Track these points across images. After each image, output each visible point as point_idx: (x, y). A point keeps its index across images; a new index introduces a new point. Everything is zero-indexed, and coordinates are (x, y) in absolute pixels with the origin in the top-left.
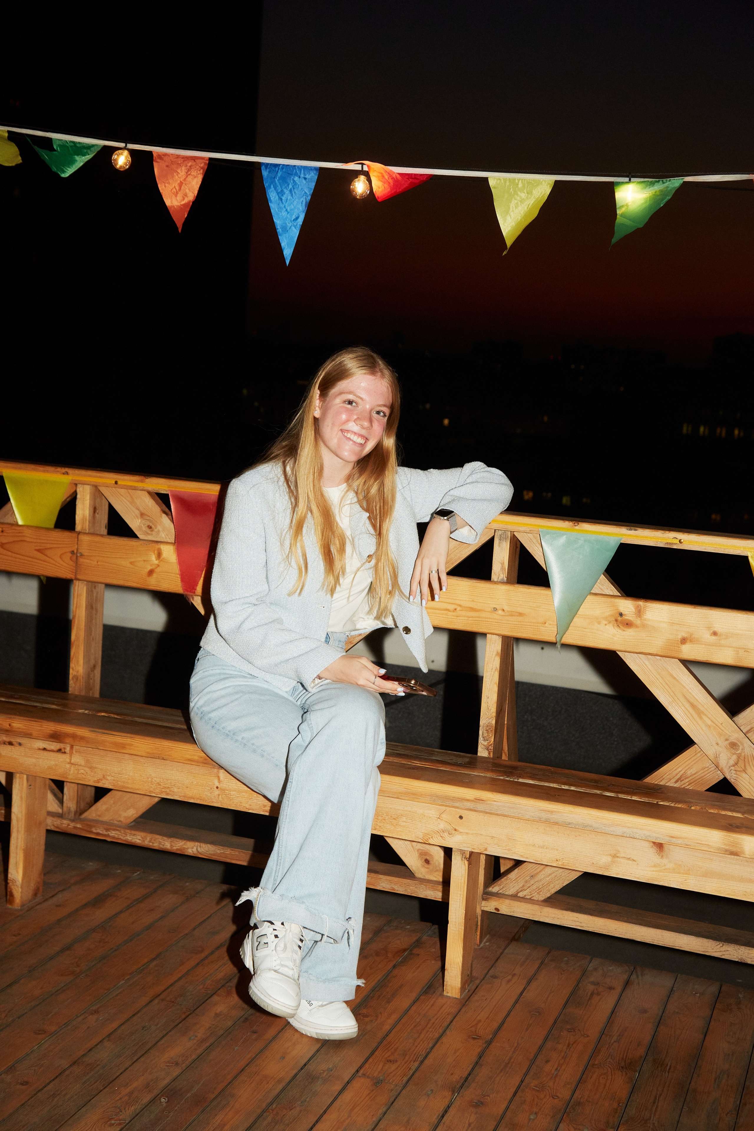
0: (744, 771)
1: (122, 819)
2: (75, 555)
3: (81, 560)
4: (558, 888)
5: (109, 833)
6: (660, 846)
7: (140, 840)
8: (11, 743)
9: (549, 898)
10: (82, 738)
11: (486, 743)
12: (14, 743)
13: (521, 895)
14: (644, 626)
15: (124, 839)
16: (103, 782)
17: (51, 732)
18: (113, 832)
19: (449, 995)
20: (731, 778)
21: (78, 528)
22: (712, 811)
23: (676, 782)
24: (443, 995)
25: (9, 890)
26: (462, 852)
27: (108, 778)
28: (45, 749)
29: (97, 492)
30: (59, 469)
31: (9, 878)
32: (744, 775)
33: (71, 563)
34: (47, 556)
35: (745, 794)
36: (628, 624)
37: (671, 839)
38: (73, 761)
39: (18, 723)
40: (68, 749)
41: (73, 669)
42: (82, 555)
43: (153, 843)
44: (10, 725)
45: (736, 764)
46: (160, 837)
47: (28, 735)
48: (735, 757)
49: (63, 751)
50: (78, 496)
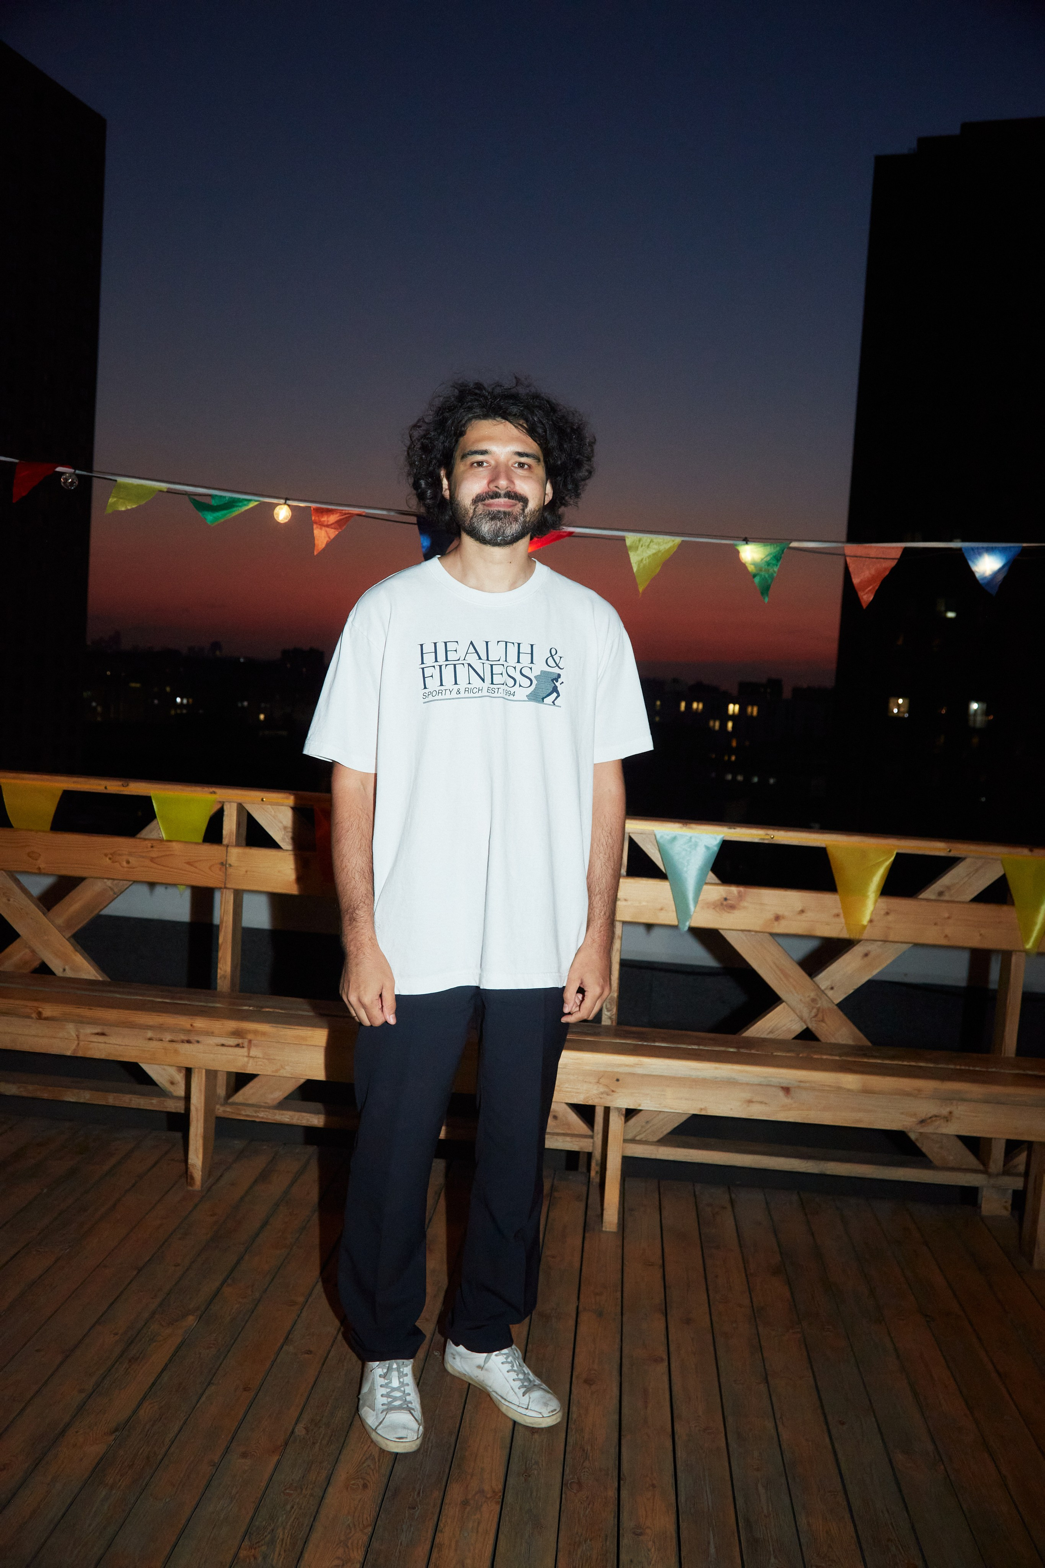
0: (823, 1021)
1: (268, 1101)
2: (224, 865)
3: (230, 870)
4: (669, 1130)
5: (258, 1114)
6: (787, 1090)
7: (288, 1118)
8: (189, 1042)
9: (662, 1139)
10: (264, 1034)
11: (608, 1014)
12: (192, 1041)
13: (638, 1138)
14: (744, 908)
15: (273, 1118)
16: (281, 1071)
17: (234, 1030)
18: (262, 1113)
19: (608, 1230)
20: (813, 1026)
21: (225, 841)
22: (816, 1056)
23: (768, 1034)
24: (602, 1230)
25: (189, 1173)
26: (619, 1110)
27: (286, 1067)
28: (223, 1045)
29: (241, 808)
30: (206, 789)
31: (189, 1164)
32: (824, 1025)
33: (221, 873)
34: (196, 867)
35: (822, 1039)
36: (732, 907)
37: (799, 1083)
38: (251, 1055)
39: (200, 1023)
40: (246, 1044)
41: (221, 969)
42: (230, 865)
43: (301, 1120)
44: (192, 1025)
45: (816, 1016)
46: (309, 1115)
47: (210, 1034)
48: (815, 1010)
49: (241, 1046)
50: (226, 813)
